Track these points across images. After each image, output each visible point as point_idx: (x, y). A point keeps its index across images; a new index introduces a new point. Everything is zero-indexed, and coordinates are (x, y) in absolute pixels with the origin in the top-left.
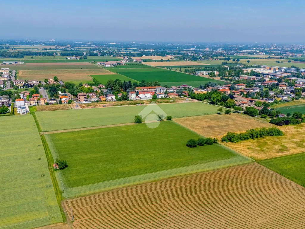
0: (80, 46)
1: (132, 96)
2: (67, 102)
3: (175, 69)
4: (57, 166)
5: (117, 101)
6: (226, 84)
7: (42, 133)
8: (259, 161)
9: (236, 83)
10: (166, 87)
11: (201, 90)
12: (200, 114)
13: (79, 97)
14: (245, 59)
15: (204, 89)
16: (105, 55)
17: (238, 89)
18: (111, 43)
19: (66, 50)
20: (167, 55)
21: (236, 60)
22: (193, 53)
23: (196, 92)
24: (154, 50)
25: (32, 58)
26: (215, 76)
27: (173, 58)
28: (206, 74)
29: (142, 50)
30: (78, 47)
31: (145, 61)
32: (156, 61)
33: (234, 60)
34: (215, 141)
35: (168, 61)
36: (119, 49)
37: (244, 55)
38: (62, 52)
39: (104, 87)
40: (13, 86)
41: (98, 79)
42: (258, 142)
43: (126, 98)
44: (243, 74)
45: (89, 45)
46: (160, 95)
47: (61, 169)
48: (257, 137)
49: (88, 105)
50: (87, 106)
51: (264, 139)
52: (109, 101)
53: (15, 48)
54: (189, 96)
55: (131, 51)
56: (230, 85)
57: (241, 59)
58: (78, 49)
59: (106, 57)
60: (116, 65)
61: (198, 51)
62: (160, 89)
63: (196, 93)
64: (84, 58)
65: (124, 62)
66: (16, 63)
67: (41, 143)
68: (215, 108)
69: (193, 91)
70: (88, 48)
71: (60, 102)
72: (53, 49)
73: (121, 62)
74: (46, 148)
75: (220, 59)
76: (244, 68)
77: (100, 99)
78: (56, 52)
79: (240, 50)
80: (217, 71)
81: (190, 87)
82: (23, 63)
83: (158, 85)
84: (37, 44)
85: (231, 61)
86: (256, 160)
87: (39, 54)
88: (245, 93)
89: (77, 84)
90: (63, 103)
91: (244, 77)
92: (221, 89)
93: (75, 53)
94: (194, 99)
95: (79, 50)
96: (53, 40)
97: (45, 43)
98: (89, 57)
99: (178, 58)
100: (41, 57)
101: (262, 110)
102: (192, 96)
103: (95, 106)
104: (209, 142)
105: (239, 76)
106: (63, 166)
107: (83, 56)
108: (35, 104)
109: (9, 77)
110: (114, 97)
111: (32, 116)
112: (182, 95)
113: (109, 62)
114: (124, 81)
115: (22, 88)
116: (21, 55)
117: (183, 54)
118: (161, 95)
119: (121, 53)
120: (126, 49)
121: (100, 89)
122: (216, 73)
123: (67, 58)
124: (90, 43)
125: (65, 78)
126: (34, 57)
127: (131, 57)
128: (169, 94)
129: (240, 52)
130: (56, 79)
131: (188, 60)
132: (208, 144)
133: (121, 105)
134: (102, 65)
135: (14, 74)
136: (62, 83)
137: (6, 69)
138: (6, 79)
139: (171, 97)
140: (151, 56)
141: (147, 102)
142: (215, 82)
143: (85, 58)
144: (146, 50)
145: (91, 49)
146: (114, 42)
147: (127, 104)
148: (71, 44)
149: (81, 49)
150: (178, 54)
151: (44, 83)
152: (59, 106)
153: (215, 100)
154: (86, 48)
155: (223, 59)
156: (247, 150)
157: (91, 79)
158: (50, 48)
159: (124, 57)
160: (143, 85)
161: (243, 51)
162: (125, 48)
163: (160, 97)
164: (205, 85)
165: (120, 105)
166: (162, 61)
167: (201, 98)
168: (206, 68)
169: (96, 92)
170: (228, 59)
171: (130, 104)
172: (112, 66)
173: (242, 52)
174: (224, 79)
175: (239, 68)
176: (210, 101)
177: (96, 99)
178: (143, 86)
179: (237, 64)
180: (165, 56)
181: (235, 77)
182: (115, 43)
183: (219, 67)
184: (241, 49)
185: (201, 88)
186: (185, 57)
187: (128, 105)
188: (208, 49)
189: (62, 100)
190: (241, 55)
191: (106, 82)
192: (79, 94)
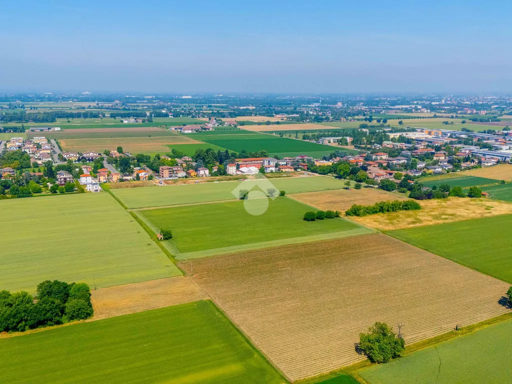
0: (136, 103)
1: (232, 170)
2: (147, 178)
3: (288, 135)
4: (162, 237)
5: (212, 176)
6: (360, 153)
7: (129, 210)
8: (384, 232)
9: (374, 152)
10: (276, 158)
11: (325, 161)
12: (322, 189)
13: (162, 171)
14: (396, 119)
15: (329, 160)
16: (180, 116)
17: (376, 159)
18: (184, 97)
19: (116, 109)
20: (276, 114)
21: (382, 121)
22: (316, 110)
23: (317, 164)
24: (255, 108)
25: (69, 122)
26: (347, 144)
27: (286, 119)
28: (335, 142)
29: (236, 107)
30: (133, 104)
31: (243, 124)
32: (259, 124)
33: (379, 121)
34: (337, 215)
35: (278, 123)
36: (198, 107)
37: (396, 112)
38: (113, 112)
39: (190, 159)
40: (65, 160)
41: (179, 150)
42: (388, 215)
43: (223, 173)
44: (388, 140)
45: (150, 101)
46: (269, 168)
47: (167, 239)
48: (388, 211)
49: (175, 182)
50: (175, 183)
51: (397, 213)
52: (201, 176)
53: (35, 106)
54: (308, 169)
55: (218, 109)
56: (365, 155)
57: (390, 119)
58: (134, 106)
59: (182, 119)
60: (200, 130)
61: (325, 108)
62: (269, 161)
63: (318, 165)
64: (148, 120)
65: (210, 125)
66: (49, 129)
67: (133, 219)
68: (342, 183)
69: (314, 162)
70: (150, 104)
71: (138, 178)
72: (95, 108)
73: (206, 125)
74: (141, 223)
75: (358, 120)
76: (391, 132)
77: (189, 174)
78: (104, 112)
79: (391, 105)
80: (351, 136)
81: (310, 158)
82: (59, 129)
83: (266, 156)
84: (65, 99)
85: (374, 122)
86: (381, 231)
87: (78, 116)
88: (385, 165)
89: (153, 156)
90: (141, 179)
91: (388, 145)
92: (351, 159)
93: (132, 113)
94: (314, 172)
95: (136, 108)
96: (87, 93)
97: (77, 98)
98: (155, 120)
99: (293, 118)
100: (82, 119)
101: (401, 183)
102: (312, 169)
103: (184, 183)
104: (330, 216)
105: (381, 144)
106: (167, 236)
107: (146, 118)
108: (105, 181)
109: (51, 149)
110: (207, 172)
111: (108, 193)
112: (299, 168)
113: (189, 126)
114: (219, 151)
115: (77, 162)
116: (50, 118)
117: (301, 112)
118: (270, 169)
119: (204, 112)
120: (211, 106)
121: (186, 161)
122: (349, 139)
123: (122, 121)
124: (150, 97)
125: (132, 149)
126: (70, 119)
127: (221, 119)
128: (280, 167)
129: (391, 109)
130: (120, 150)
131: (308, 122)
132: (329, 218)
133: (218, 180)
134: (179, 130)
135: (56, 146)
136: (130, 156)
137: (42, 138)
138: (49, 152)
139: (284, 170)
140: (251, 116)
141: (252, 177)
142: (345, 151)
143: (150, 120)
144: (242, 108)
145: (155, 107)
146: (187, 95)
147: (225, 180)
148: (120, 99)
149: (139, 106)
150: (293, 113)
151: (104, 156)
152: (136, 182)
153: (342, 173)
154: (146, 106)
155: (362, 120)
156: (374, 223)
157: (169, 151)
158: (90, 106)
159: (210, 119)
160: (244, 155)
161: (397, 107)
162: (207, 105)
163: (268, 171)
164: (331, 155)
165: (217, 181)
166: (268, 123)
167: (323, 171)
168: (334, 133)
169: (182, 165)
170: (370, 120)
171: (230, 179)
172: (194, 132)
173: (394, 109)
174: (359, 148)
175: (384, 132)
176: (335, 175)
177: (184, 174)
178: (244, 157)
179: (382, 126)
180: (273, 116)
181: (375, 144)
182: (190, 97)
183: (354, 130)
184: (394, 103)
185: (325, 159)
186: (303, 118)
187: (228, 181)
188: (340, 104)
189: (140, 175)
190: (392, 113)
191: (194, 154)
192: (161, 168)
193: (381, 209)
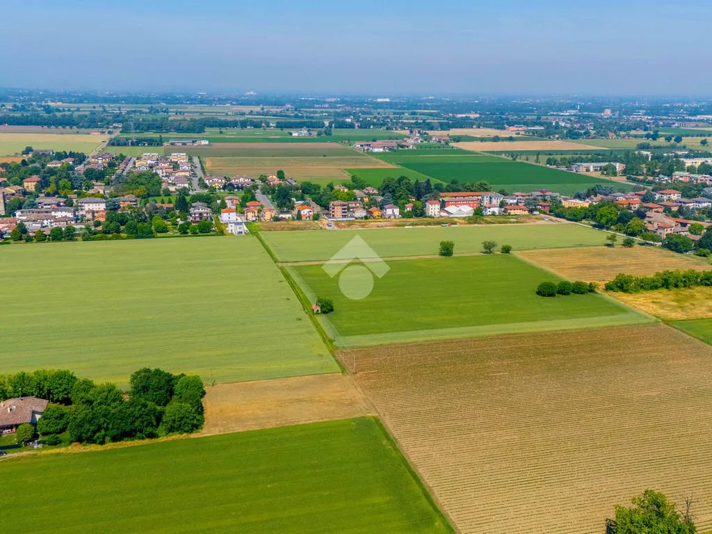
0: (313, 107)
1: (433, 209)
2: (311, 218)
3: (524, 157)
4: (319, 308)
5: (403, 217)
6: (635, 189)
7: (280, 265)
8: (667, 322)
9: (659, 188)
10: (503, 193)
11: (578, 201)
12: (570, 245)
13: (333, 208)
14: (697, 136)
15: (584, 199)
16: (369, 127)
17: (661, 200)
18: (379, 100)
19: (286, 116)
20: (509, 126)
21: (673, 138)
22: (571, 121)
23: (566, 204)
24: (478, 116)
25: (221, 132)
26: (615, 174)
27: (523, 133)
28: (596, 170)
29: (451, 115)
30: (309, 110)
31: (458, 139)
32: (482, 140)
33: (668, 139)
34: (591, 289)
35: (511, 139)
36: (398, 113)
37: (697, 126)
38: (279, 120)
39: (375, 192)
40: (206, 187)
41: (361, 177)
42: (677, 294)
43: (420, 213)
44: (682, 170)
45: (332, 105)
46: (489, 208)
47: (324, 312)
48: (676, 286)
49: (350, 224)
50: (349, 226)
51: (691, 291)
52: (387, 217)
53: (179, 110)
54: (550, 212)
55: (424, 117)
56: (643, 193)
57: (687, 136)
58: (311, 113)
59: (372, 131)
60: (395, 148)
61: (585, 117)
62: (491, 198)
63: (567, 206)
64: (326, 133)
65: (411, 141)
66: (193, 142)
67: (283, 278)
68: (603, 235)
69: (560, 202)
70: (331, 110)
71: (299, 217)
72: (258, 114)
73: (405, 141)
74: (293, 285)
75: (636, 136)
76: (687, 156)
77: (371, 213)
78: (268, 121)
79: (689, 115)
80: (622, 162)
81: (555, 194)
82: (207, 142)
83: (486, 190)
84: (221, 101)
85: (661, 141)
86: (663, 320)
87: (234, 124)
88: (675, 209)
89: (324, 185)
90: (304, 218)
91: (682, 177)
92: (621, 199)
93: (306, 122)
94: (560, 217)
95: (312, 115)
96: (252, 93)
97: (237, 101)
98: (336, 132)
99: (534, 132)
100: (237, 130)
101: (700, 241)
102: (557, 211)
103: (363, 226)
104: (580, 289)
105: (670, 175)
106: (327, 309)
107: (323, 130)
108: (254, 219)
109: (192, 170)
110: (397, 211)
111: (255, 238)
112: (536, 210)
113: (379, 142)
114: (417, 181)
115: (222, 190)
116: (198, 127)
117: (546, 123)
118: (492, 209)
119: (405, 121)
120: (415, 113)
121: (369, 194)
122: (619, 167)
123: (291, 134)
124: (333, 100)
125: (298, 174)
126: (223, 130)
127: (427, 132)
128: (508, 207)
129: (690, 120)
130: (280, 175)
131: (558, 139)
132: (578, 293)
133: (412, 225)
134: (366, 148)
135: (198, 165)
136: (294, 183)
137: (182, 154)
138: (187, 174)
139: (512, 212)
140: (472, 127)
141: (463, 221)
142: (610, 186)
143: (328, 133)
144: (459, 116)
145: (338, 114)
146: (385, 98)
147: (422, 224)
148: (292, 102)
149: (316, 112)
150: (534, 124)
151: (259, 182)
152: (297, 223)
153: (603, 221)
154: (326, 112)
155: (641, 137)
156: (651, 305)
157: (348, 178)
158: (252, 111)
159: (411, 132)
160: (454, 188)
161: (699, 117)
162: (411, 111)
163: (488, 213)
164: (589, 190)
165: (409, 225)
166: (496, 139)
167: (574, 215)
168: (596, 157)
169: (362, 200)
170: (655, 137)
171: (429, 224)
172: (387, 151)
173: (695, 120)
174: (634, 180)
175: (676, 156)
176: (593, 223)
177: (364, 214)
178: (454, 191)
179: (673, 147)
180: (504, 129)
181: (661, 176)
182: (388, 100)
183: (627, 153)
184: (695, 112)
185: (578, 196)
186: (550, 131)
187: (426, 225)
188: (608, 112)
189: (302, 213)
190: (690, 127)
191: (380, 183)
192: (331, 203)
193: (666, 282)
